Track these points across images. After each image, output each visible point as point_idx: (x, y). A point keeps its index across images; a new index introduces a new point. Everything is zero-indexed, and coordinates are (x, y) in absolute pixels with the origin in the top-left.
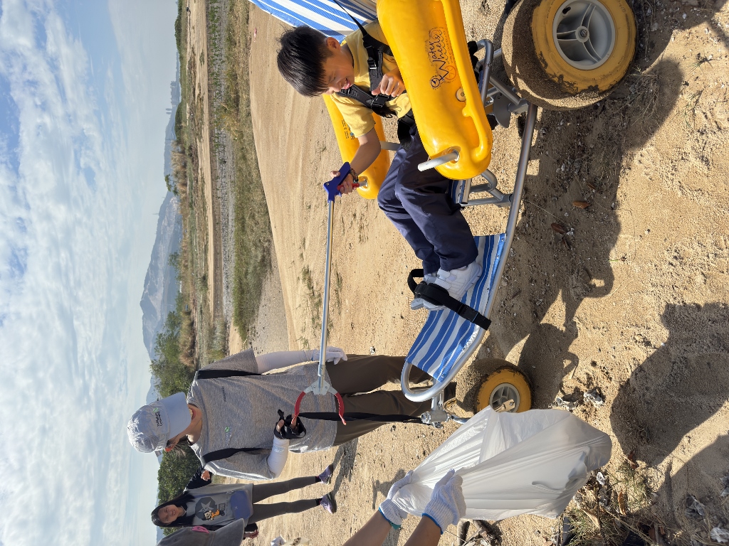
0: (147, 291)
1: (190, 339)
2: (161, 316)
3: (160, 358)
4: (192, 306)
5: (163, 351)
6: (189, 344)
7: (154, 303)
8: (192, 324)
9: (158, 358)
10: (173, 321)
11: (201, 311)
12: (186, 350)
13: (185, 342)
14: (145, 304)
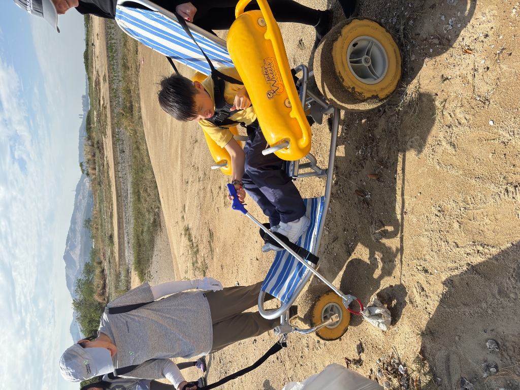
0: (68, 248)
1: (102, 282)
2: (79, 266)
3: (79, 297)
4: (102, 258)
5: (82, 291)
6: (101, 286)
7: (74, 256)
8: (103, 271)
9: (78, 297)
10: (89, 269)
11: (109, 261)
12: (99, 290)
13: (98, 285)
14: (67, 257)
